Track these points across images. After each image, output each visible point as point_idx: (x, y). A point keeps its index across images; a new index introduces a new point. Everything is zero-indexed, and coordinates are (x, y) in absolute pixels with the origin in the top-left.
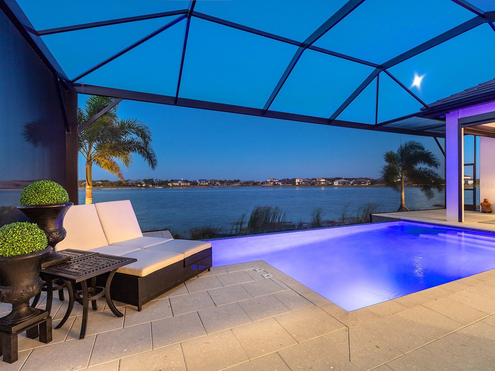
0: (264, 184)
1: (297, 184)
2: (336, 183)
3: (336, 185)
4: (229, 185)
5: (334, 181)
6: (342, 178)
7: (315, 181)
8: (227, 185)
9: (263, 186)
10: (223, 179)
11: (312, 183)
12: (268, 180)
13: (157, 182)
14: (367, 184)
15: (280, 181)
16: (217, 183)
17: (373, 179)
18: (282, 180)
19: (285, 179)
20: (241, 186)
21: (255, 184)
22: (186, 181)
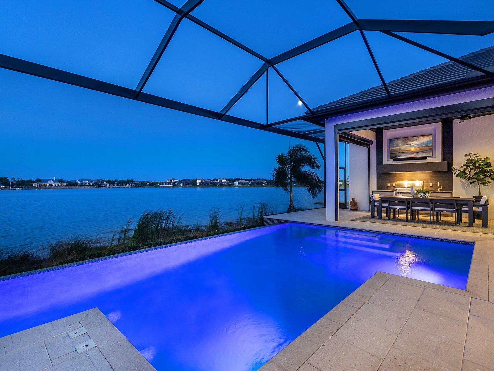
0: (163, 184)
1: (198, 184)
2: (236, 184)
3: (237, 185)
4: (121, 185)
5: (235, 181)
6: (241, 179)
7: (217, 181)
8: (118, 185)
9: (161, 187)
10: (112, 179)
11: (213, 183)
12: (167, 180)
13: (15, 182)
14: (264, 184)
15: (180, 181)
16: (105, 183)
17: (268, 180)
18: (183, 180)
19: (186, 179)
20: (136, 186)
21: (152, 184)
22: (61, 181)
